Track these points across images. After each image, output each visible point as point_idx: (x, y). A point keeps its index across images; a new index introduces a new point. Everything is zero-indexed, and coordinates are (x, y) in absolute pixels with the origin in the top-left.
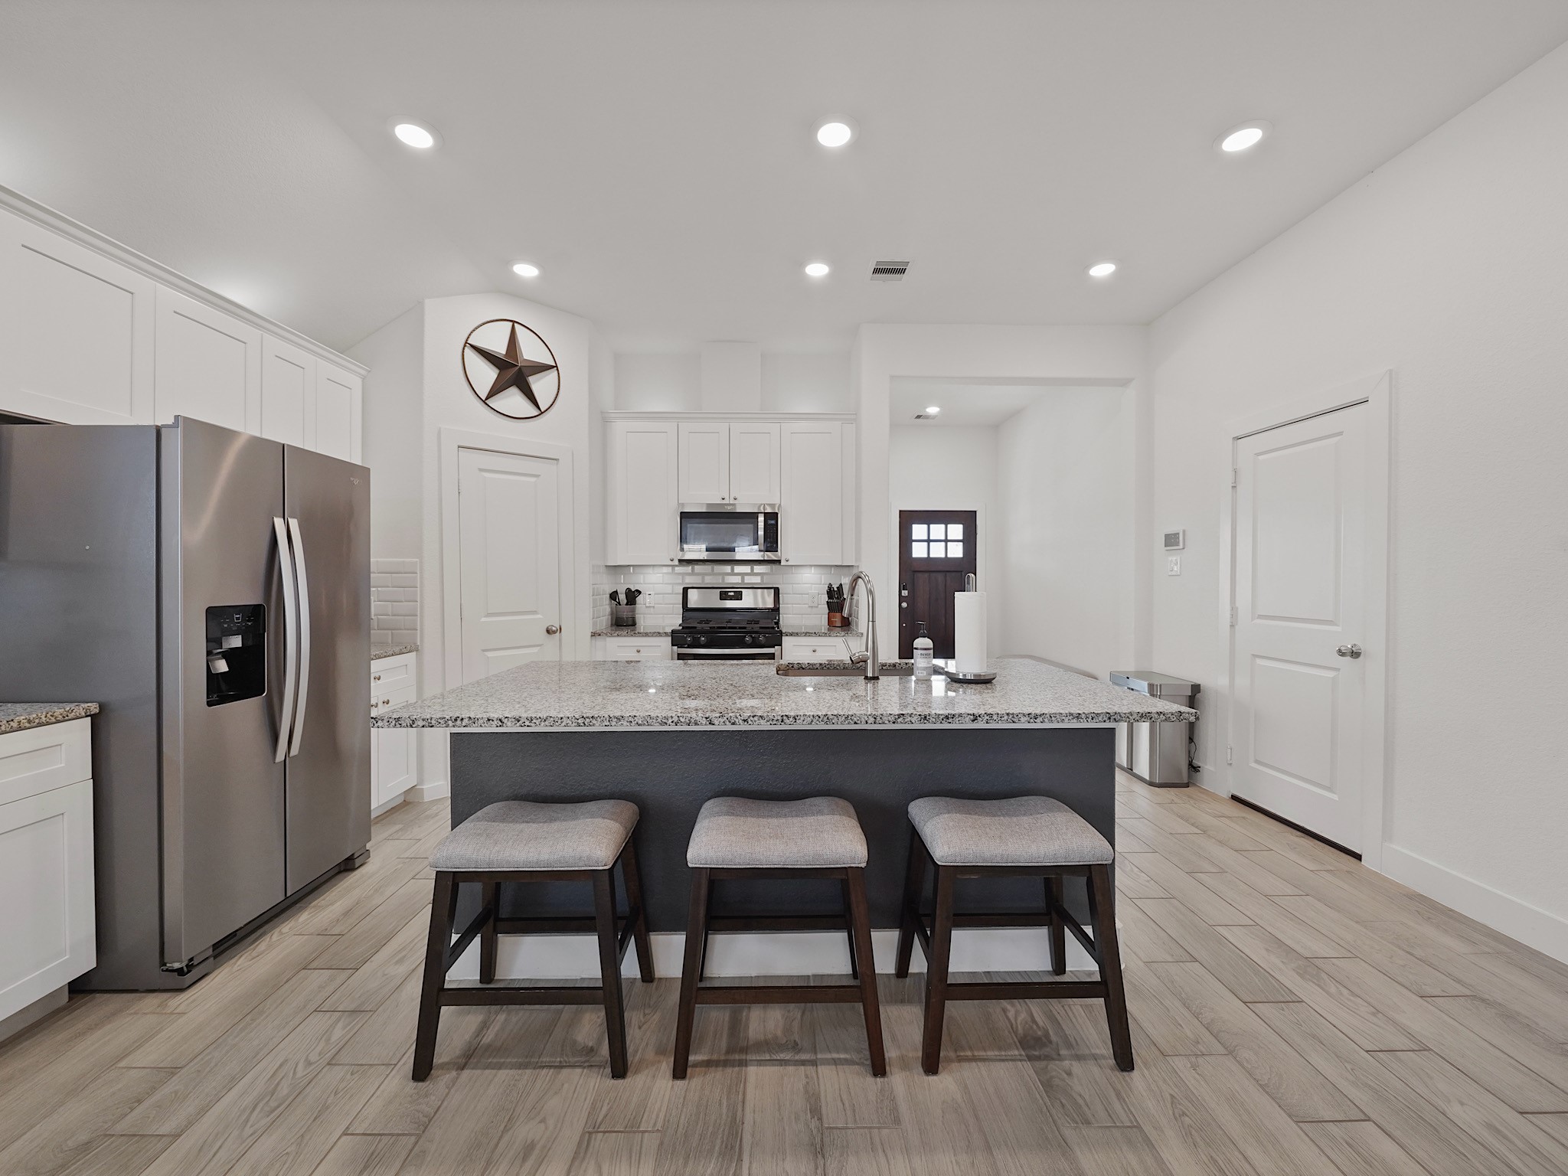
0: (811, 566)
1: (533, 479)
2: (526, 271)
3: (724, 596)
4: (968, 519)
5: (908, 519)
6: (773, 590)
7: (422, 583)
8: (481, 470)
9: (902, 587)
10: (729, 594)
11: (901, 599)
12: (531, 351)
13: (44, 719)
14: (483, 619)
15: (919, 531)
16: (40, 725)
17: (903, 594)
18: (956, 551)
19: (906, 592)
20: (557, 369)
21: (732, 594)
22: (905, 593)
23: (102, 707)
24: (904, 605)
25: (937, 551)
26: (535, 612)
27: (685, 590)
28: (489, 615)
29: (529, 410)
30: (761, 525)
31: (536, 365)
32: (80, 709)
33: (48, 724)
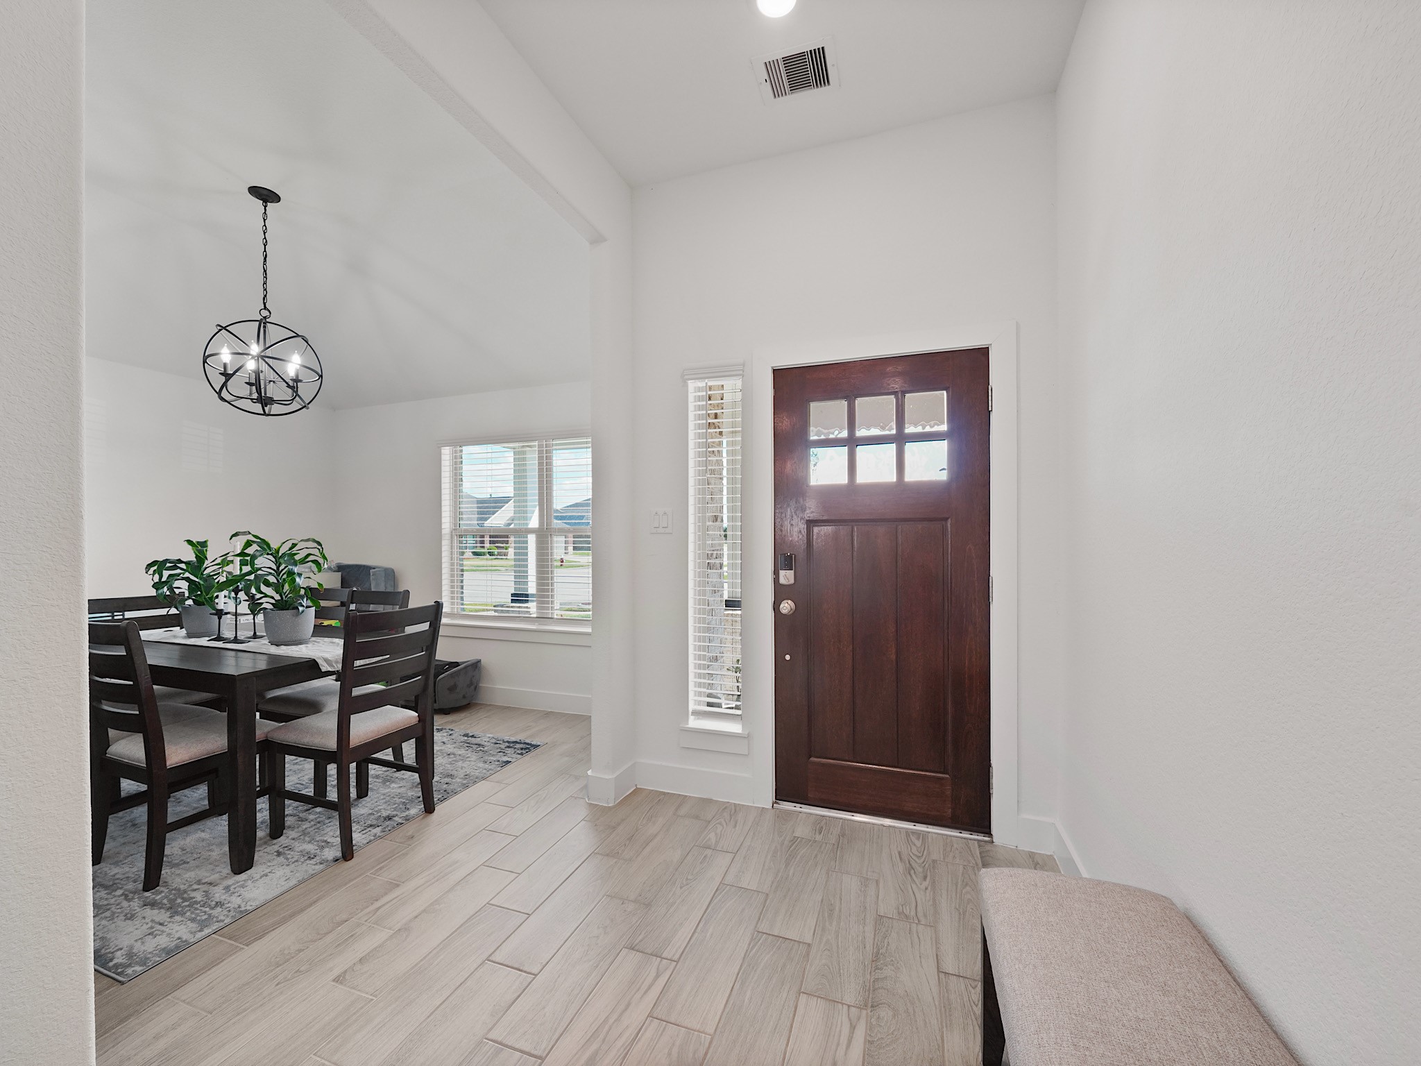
9: (781, 564)
11: (780, 593)
17: (782, 581)
19: (790, 574)
22: (787, 577)
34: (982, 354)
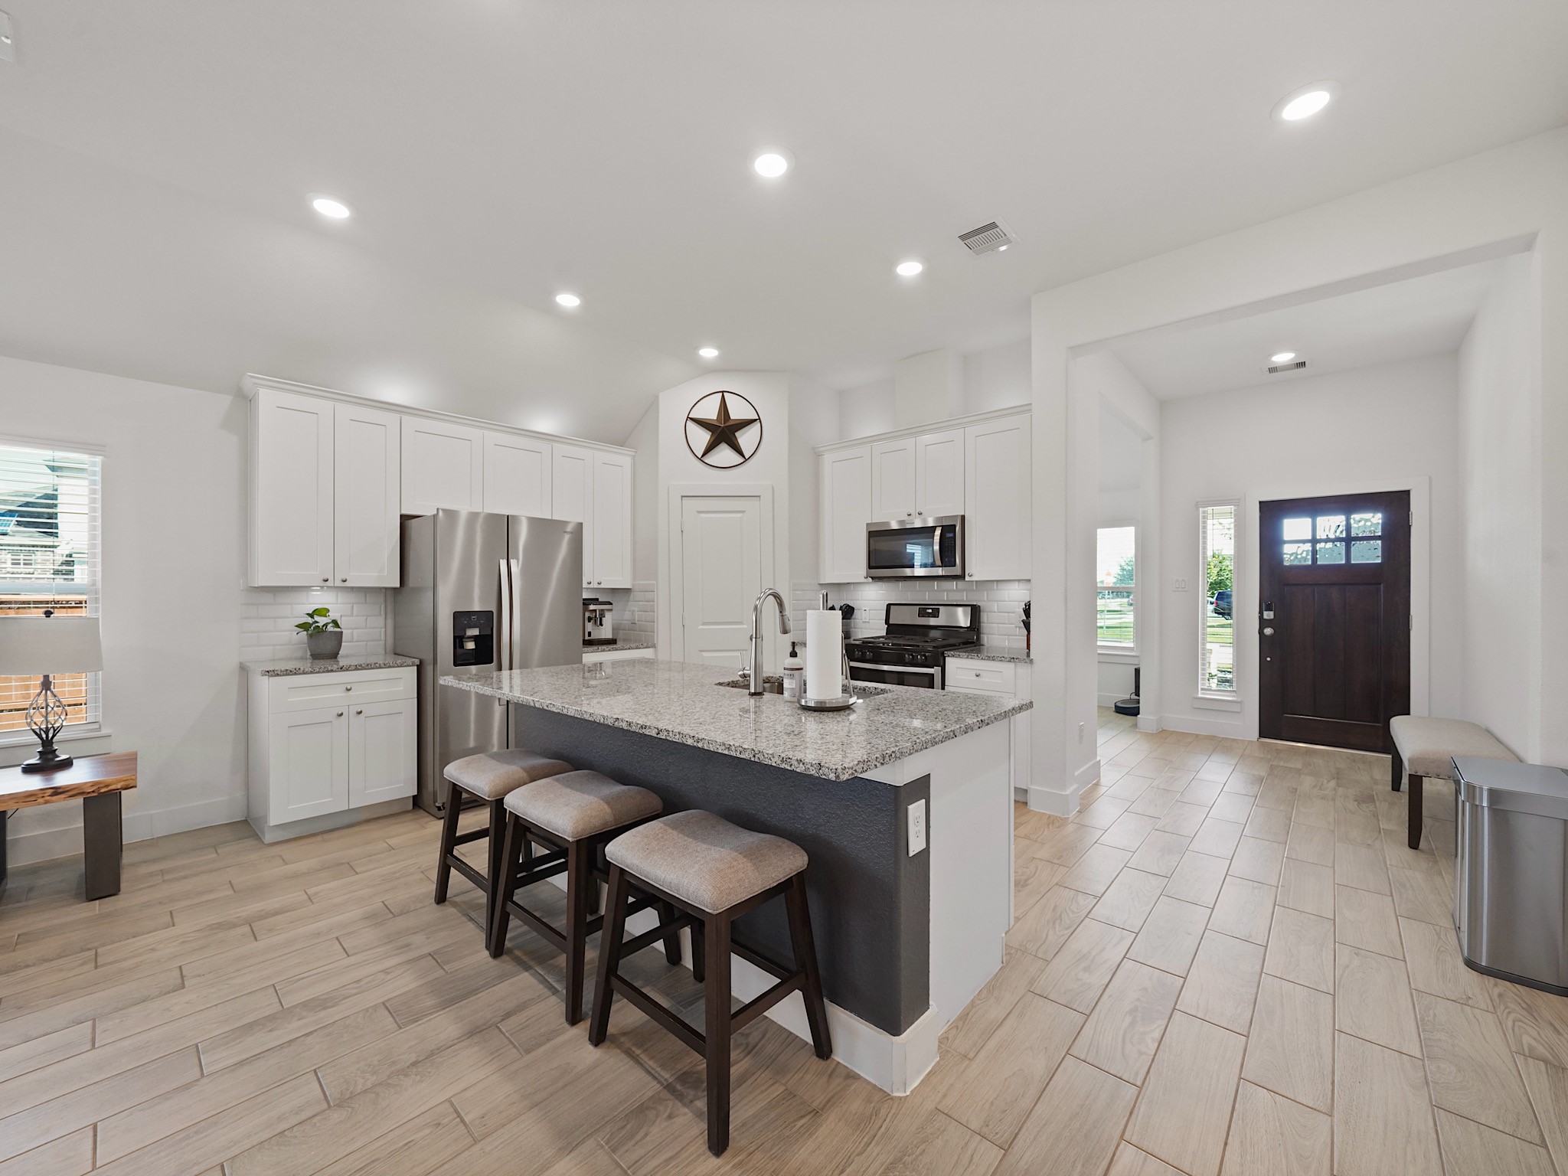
0: (1019, 581)
1: (740, 515)
2: (709, 353)
3: (923, 613)
4: (1395, 504)
5: (1272, 512)
6: (970, 608)
7: (657, 599)
8: (699, 512)
9: (1265, 605)
10: (928, 611)
11: (1263, 623)
12: (738, 411)
13: (391, 664)
14: (700, 627)
15: (1295, 528)
16: (390, 667)
17: (1265, 617)
18: (1369, 554)
19: (1272, 613)
20: (760, 422)
21: (930, 611)
22: (1268, 615)
23: (421, 662)
24: (1268, 631)
25: (1332, 555)
26: (741, 623)
27: (889, 606)
28: (704, 624)
29: (737, 459)
30: (937, 538)
31: (738, 422)
32: (409, 661)
33: (394, 667)
34: (1406, 494)
